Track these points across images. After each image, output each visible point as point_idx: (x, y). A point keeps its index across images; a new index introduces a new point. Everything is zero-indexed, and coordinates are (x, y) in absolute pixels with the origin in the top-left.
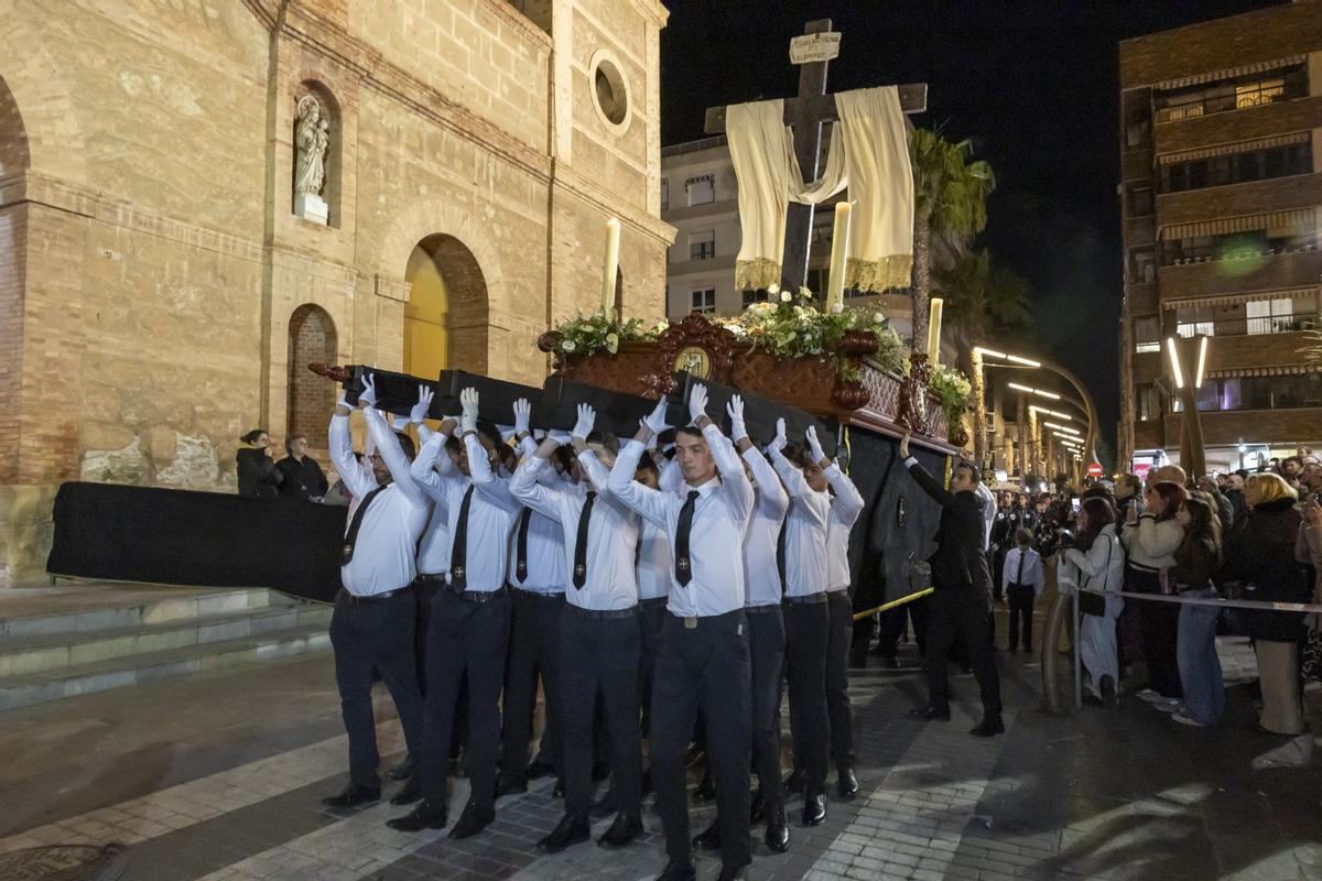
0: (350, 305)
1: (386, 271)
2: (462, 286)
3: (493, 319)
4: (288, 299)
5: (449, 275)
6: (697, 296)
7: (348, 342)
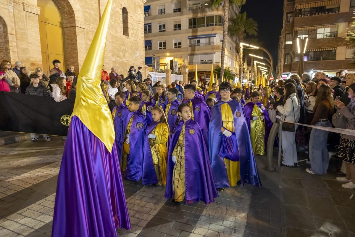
0: (12, 14)
1: (28, 2)
2: (65, 12)
3: (77, 24)
5: (60, 7)
6: (160, 26)
7: (13, 29)
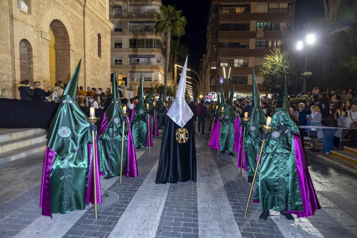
0: (36, 41)
1: (44, 30)
3: (71, 48)
4: (19, 37)
